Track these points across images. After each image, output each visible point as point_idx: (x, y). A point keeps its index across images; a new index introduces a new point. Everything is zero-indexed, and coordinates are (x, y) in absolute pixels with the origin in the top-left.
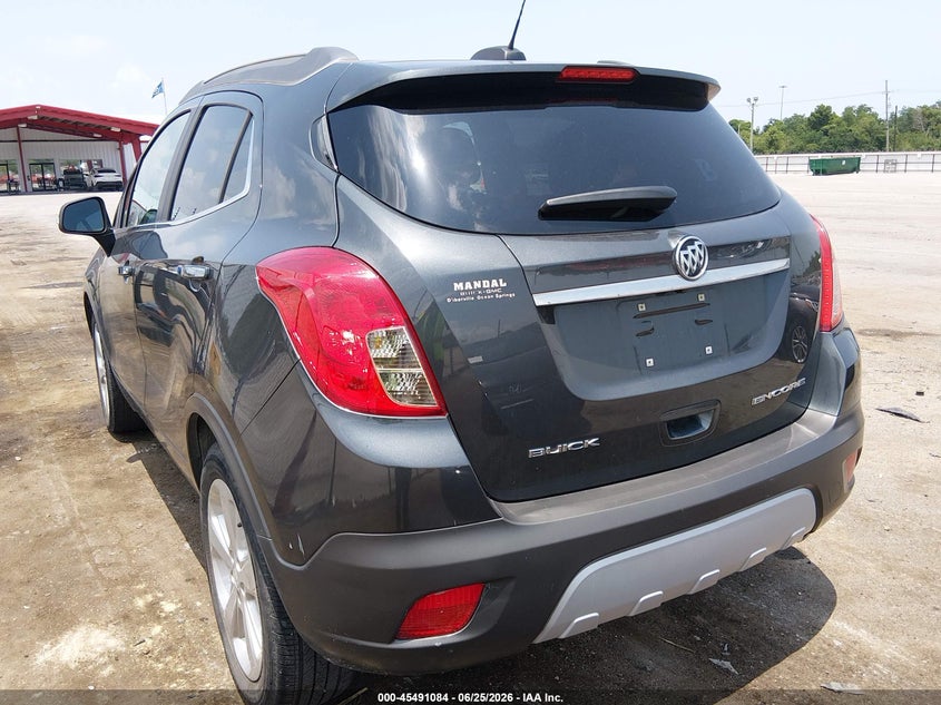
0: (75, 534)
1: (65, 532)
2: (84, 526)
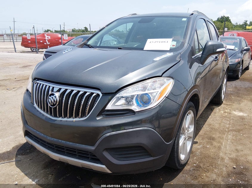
0: (230, 129)
1: (231, 130)
2: (227, 130)
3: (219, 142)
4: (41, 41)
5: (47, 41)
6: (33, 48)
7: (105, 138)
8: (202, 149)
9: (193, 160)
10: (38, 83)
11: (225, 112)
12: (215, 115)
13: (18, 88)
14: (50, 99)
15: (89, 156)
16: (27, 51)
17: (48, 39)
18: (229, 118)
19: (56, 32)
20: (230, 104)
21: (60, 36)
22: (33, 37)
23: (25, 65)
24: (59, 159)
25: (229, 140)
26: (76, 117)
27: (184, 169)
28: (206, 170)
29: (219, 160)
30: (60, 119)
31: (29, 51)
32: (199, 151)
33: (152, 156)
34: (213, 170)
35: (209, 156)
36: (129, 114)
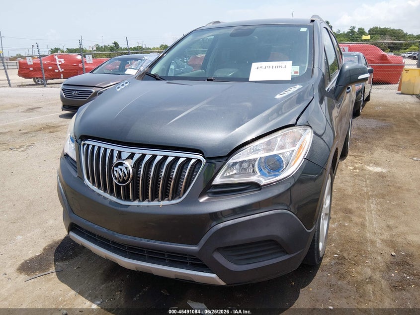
0: (369, 194)
3: (360, 216)
4: (50, 68)
5: (59, 67)
6: (37, 78)
7: (216, 232)
8: (339, 229)
9: (330, 248)
10: (88, 145)
11: (355, 168)
12: (342, 174)
13: (29, 146)
14: (116, 171)
15: (188, 260)
16: (29, 83)
17: (60, 63)
18: (364, 177)
19: (70, 51)
20: (359, 154)
21: (79, 57)
22: (37, 61)
23: (31, 107)
24: (136, 267)
25: (373, 212)
26: (163, 199)
27: (322, 264)
28: (354, 262)
29: (369, 244)
30: (136, 203)
31: (31, 83)
32: (336, 232)
33: (287, 253)
34: (364, 262)
35: (352, 240)
36: (251, 190)
